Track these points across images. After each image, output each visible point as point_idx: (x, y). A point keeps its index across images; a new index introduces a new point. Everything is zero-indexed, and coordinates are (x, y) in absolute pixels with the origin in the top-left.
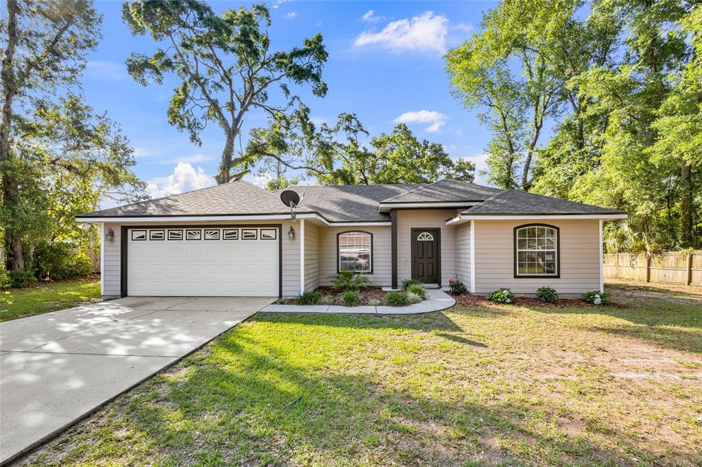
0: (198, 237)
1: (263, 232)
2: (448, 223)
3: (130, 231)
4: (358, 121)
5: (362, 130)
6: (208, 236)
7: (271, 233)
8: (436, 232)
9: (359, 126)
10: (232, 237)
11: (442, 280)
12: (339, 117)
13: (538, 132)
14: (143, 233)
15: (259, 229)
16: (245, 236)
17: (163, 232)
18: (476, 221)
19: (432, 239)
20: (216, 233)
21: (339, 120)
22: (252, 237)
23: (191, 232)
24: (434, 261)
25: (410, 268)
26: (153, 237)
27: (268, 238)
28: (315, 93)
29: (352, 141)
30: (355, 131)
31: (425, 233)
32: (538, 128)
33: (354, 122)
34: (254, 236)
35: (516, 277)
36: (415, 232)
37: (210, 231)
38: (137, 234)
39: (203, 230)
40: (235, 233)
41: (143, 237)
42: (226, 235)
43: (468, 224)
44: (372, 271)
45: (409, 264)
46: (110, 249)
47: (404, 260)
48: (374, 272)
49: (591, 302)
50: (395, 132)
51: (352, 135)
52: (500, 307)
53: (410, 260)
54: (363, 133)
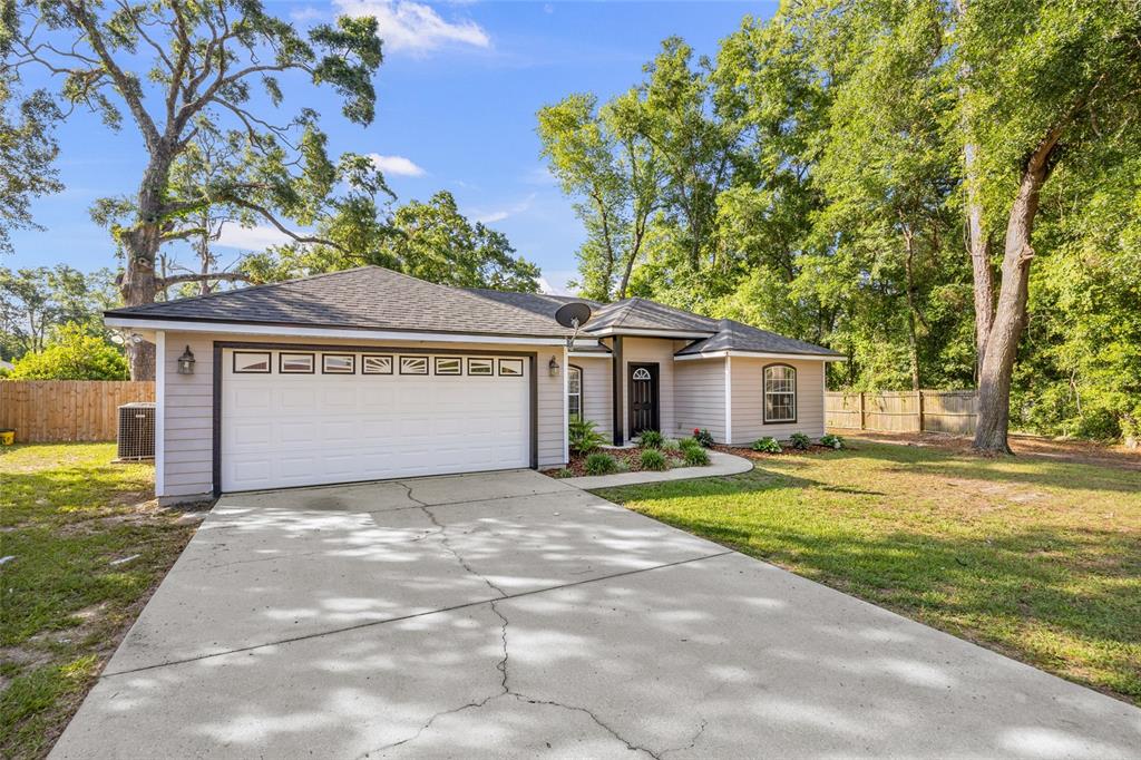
0: (387, 368)
1: (503, 364)
2: (676, 358)
3: (227, 354)
5: (385, 189)
6: (405, 369)
7: (515, 366)
8: (653, 368)
10: (451, 371)
11: (661, 425)
13: (639, 241)
14: (264, 359)
15: (496, 359)
16: (474, 370)
17: (311, 357)
18: (732, 357)
19: (649, 378)
20: (422, 363)
22: (486, 371)
23: (373, 359)
24: (651, 407)
25: (628, 417)
26: (287, 367)
27: (511, 373)
28: (346, 114)
30: (373, 189)
31: (641, 369)
32: (640, 236)
34: (488, 370)
35: (765, 423)
36: (633, 367)
37: (410, 359)
38: (244, 360)
39: (396, 357)
40: (456, 364)
41: (263, 365)
42: (440, 366)
43: (722, 361)
46: (183, 390)
49: (832, 446)
50: (435, 202)
52: (772, 457)
53: (627, 405)
54: (386, 194)
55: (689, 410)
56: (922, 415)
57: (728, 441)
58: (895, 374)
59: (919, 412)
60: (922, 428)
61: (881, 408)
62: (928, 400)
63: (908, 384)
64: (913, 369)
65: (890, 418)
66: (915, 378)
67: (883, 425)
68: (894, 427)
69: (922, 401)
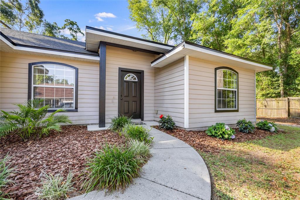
2: (153, 65)
4: (77, 26)
5: (80, 32)
8: (140, 74)
9: (78, 29)
11: (145, 115)
12: (65, 21)
18: (190, 57)
19: (137, 80)
21: (66, 23)
24: (138, 99)
25: (117, 105)
29: (74, 36)
31: (131, 74)
33: (75, 27)
35: (216, 111)
36: (123, 72)
44: (76, 108)
45: (117, 101)
47: (112, 97)
48: (79, 109)
51: (74, 33)
53: (117, 97)
54: (81, 33)
55: (161, 101)
56: (289, 109)
57: (186, 125)
58: (272, 90)
59: (287, 108)
60: (289, 116)
61: (265, 106)
62: (292, 102)
63: (278, 95)
64: (281, 88)
65: (270, 111)
66: (282, 92)
67: (266, 114)
68: (272, 115)
69: (289, 102)
